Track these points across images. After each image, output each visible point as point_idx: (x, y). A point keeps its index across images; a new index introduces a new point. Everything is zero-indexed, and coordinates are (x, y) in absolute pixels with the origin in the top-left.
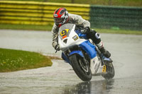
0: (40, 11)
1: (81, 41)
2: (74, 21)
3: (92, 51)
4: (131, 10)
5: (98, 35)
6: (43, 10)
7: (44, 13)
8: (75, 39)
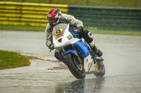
0: (18, 11)
1: (75, 41)
2: (67, 21)
3: (85, 49)
4: (107, 10)
5: (91, 35)
6: (21, 10)
7: (22, 14)
8: (70, 38)
